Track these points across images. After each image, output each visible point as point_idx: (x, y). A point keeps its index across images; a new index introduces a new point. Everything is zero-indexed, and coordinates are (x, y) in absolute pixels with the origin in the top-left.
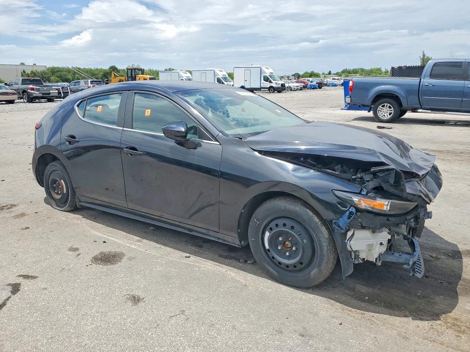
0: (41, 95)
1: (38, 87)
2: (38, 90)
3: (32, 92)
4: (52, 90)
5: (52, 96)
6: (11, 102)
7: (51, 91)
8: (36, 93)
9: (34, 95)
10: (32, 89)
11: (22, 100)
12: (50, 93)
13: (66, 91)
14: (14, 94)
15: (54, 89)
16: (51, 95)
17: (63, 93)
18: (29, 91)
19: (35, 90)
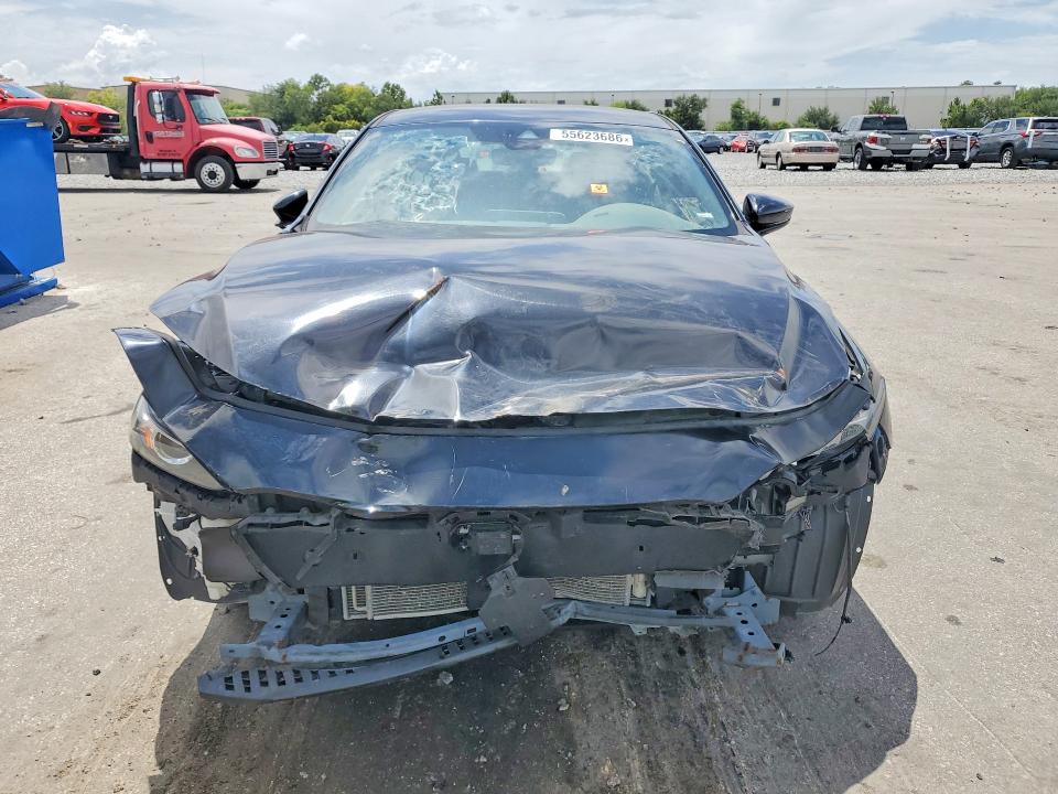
0: (889, 154)
1: (887, 136)
2: (884, 142)
3: (873, 146)
4: (919, 141)
5: (914, 158)
6: (829, 167)
7: (914, 146)
8: (879, 150)
9: (875, 154)
10: (874, 140)
11: (850, 165)
12: (910, 150)
13: (962, 146)
14: (832, 150)
15: (923, 140)
16: (913, 154)
17: (951, 150)
18: (867, 144)
19: (879, 141)
